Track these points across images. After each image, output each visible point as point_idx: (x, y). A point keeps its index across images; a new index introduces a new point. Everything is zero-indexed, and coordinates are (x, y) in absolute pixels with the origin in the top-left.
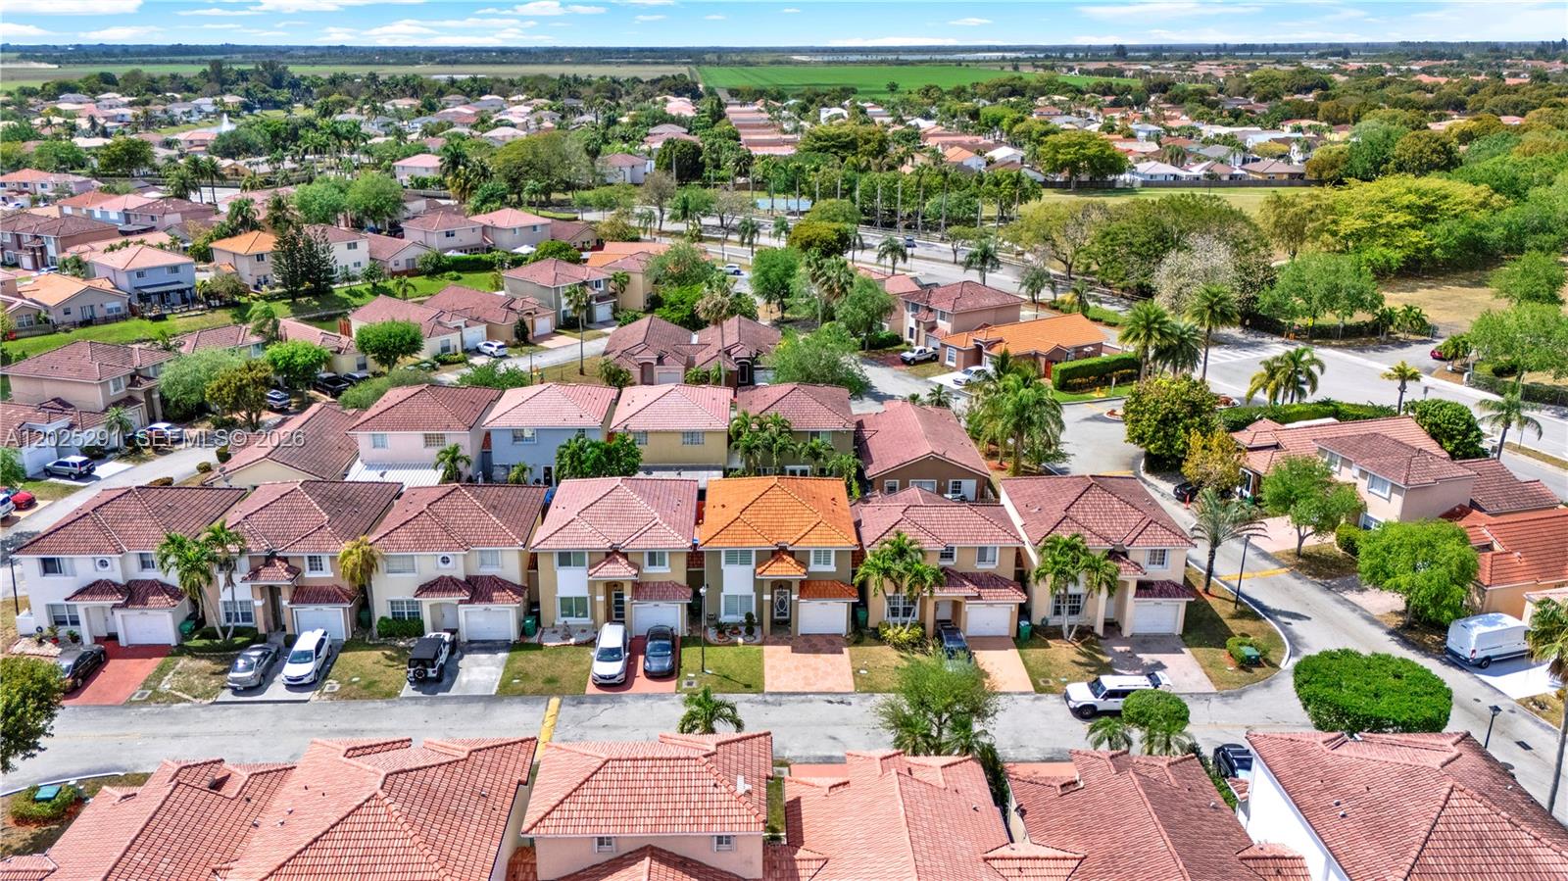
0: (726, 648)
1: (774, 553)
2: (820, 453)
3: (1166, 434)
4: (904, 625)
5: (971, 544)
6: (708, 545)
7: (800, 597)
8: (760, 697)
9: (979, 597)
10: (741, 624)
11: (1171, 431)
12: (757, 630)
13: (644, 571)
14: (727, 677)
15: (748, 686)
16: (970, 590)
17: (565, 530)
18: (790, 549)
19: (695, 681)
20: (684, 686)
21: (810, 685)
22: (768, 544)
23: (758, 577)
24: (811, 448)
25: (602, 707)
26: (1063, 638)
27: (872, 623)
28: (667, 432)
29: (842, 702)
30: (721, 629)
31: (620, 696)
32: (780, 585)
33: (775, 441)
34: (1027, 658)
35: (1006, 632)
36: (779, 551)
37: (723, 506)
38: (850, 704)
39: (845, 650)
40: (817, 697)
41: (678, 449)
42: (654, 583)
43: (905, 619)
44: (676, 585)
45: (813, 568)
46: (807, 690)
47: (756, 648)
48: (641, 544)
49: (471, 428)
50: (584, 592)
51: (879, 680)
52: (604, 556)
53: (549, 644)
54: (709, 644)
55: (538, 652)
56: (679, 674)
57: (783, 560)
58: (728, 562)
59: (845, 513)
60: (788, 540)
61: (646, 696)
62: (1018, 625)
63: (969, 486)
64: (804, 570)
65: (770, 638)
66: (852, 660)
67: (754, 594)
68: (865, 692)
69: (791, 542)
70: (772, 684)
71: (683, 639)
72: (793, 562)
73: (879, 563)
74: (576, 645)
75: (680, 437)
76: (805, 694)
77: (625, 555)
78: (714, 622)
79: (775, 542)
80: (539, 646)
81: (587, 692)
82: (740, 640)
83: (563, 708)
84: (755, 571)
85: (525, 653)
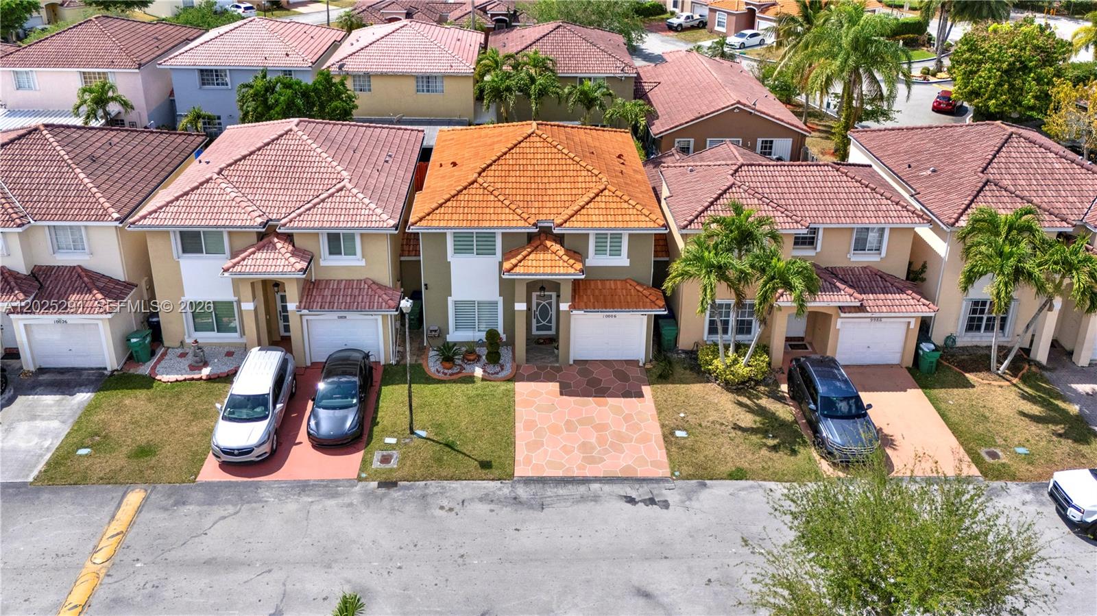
0: (455, 387)
1: (530, 237)
2: (596, 99)
3: (1012, 86)
4: (739, 347)
5: (846, 223)
6: (424, 223)
7: (573, 307)
8: (504, 489)
9: (861, 308)
10: (479, 343)
11: (1018, 82)
12: (505, 353)
13: (322, 263)
14: (449, 446)
15: (486, 465)
16: (846, 297)
17: (192, 196)
18: (556, 231)
19: (395, 454)
20: (376, 464)
21: (591, 460)
22: (522, 223)
23: (506, 276)
24: (583, 93)
25: (218, 511)
26: (988, 369)
27: (685, 341)
28: (395, 76)
29: (652, 501)
30: (448, 354)
31: (257, 486)
32: (542, 287)
33: (533, 80)
34: (943, 406)
35: (895, 359)
36: (538, 234)
37: (454, 164)
38: (665, 505)
39: (646, 390)
40: (607, 488)
41: (407, 97)
42: (339, 282)
43: (740, 337)
44: (375, 285)
45: (594, 260)
46: (588, 473)
47: (504, 386)
48: (317, 220)
49: (140, 66)
50: (225, 294)
51: (710, 452)
52: (254, 239)
53: (165, 378)
54: (429, 380)
55: (142, 394)
56: (370, 437)
57: (546, 249)
58: (457, 251)
59: (639, 177)
60: (553, 216)
61: (304, 487)
62: (918, 348)
63: (783, 146)
64: (579, 266)
65: (526, 369)
66: (660, 411)
67: (500, 300)
68: (688, 477)
69: (558, 221)
70: (528, 461)
71: (387, 367)
72: (562, 252)
73: (709, 256)
74: (210, 379)
75: (413, 83)
76: (585, 481)
77: (289, 238)
78: (439, 343)
79: (532, 221)
80: (148, 382)
81: (201, 478)
82: (478, 372)
83: (146, 516)
84: (501, 264)
85: (119, 393)
